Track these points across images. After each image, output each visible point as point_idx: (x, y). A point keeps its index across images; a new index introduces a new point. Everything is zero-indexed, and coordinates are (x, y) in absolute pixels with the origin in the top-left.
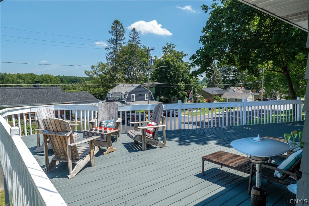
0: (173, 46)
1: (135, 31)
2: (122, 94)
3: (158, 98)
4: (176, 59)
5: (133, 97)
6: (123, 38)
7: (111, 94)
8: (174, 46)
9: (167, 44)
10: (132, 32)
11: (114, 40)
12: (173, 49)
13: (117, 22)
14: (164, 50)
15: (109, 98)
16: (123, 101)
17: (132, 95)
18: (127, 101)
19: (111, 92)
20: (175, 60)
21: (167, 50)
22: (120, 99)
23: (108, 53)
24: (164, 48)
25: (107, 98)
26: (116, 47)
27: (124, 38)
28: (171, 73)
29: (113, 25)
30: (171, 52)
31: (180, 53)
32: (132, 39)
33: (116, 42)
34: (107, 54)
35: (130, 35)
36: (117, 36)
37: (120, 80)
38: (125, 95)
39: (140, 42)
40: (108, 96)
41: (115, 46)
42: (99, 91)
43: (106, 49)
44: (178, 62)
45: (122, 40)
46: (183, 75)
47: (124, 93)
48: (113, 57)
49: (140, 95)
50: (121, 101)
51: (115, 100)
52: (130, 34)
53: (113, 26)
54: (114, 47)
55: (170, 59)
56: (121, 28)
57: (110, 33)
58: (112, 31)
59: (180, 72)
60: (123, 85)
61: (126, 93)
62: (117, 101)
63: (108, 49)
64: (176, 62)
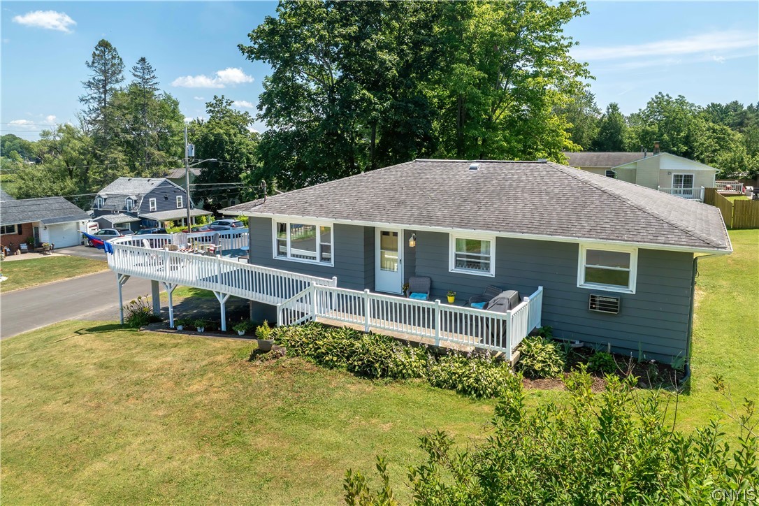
0: (227, 102)
1: (145, 62)
2: (129, 198)
3: (201, 203)
4: (234, 129)
5: (153, 204)
6: (120, 77)
7: (105, 199)
8: (229, 102)
9: (215, 97)
10: (139, 66)
11: (100, 81)
12: (228, 107)
13: (104, 45)
14: (210, 110)
15: (100, 207)
16: (132, 211)
17: (150, 199)
18: (142, 212)
19: (102, 193)
20: (232, 132)
21: (216, 109)
22: (125, 208)
23: (87, 110)
24: (209, 105)
25: (96, 206)
26: (105, 96)
27: (123, 79)
28: (226, 155)
29: (97, 49)
30: (226, 113)
31: (242, 116)
32: (140, 80)
33: (104, 87)
34: (84, 112)
35: (134, 71)
36: (105, 72)
37: (118, 167)
38: (136, 201)
39: (156, 86)
40: (97, 201)
41: (103, 96)
42: (65, 188)
43: (82, 100)
44: (239, 135)
45: (117, 81)
46: (248, 159)
47: (134, 198)
48: (98, 119)
49: (166, 198)
50: (128, 211)
51: (116, 212)
52: (135, 69)
53: (97, 52)
54: (100, 97)
55: (222, 131)
56: (113, 58)
57: (89, 66)
58: (93, 63)
59: (242, 154)
60: (129, 180)
61: (138, 196)
62: (120, 212)
63: (87, 101)
64: (235, 135)
